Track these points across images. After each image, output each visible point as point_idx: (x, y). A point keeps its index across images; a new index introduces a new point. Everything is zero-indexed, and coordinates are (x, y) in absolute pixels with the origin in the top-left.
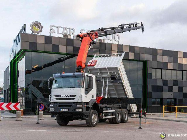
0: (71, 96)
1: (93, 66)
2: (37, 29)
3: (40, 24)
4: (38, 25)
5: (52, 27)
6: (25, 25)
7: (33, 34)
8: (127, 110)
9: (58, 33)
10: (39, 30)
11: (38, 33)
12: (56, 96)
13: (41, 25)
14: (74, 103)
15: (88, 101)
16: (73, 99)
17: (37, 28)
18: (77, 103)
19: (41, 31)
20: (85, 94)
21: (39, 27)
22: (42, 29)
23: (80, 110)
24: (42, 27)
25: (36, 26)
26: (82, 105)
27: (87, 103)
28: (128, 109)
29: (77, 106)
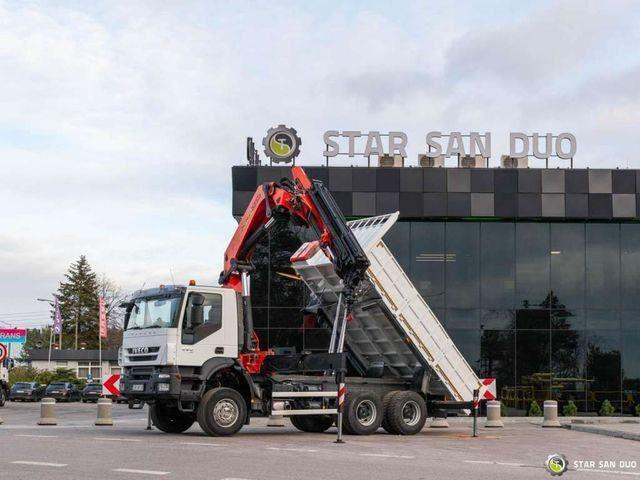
0: (150, 350)
1: (303, 259)
2: (283, 149)
3: (293, 131)
4: (286, 136)
5: (330, 138)
6: (249, 139)
7: (274, 164)
8: (421, 393)
9: (352, 154)
10: (290, 152)
11: (288, 160)
12: (130, 351)
13: (296, 137)
14: (157, 367)
15: (200, 363)
16: (155, 357)
17: (282, 146)
18: (160, 368)
19: (297, 153)
20: (183, 343)
21: (289, 142)
22: (300, 148)
23: (164, 388)
24: (299, 142)
25: (282, 140)
26: (169, 373)
27: (197, 369)
28: (424, 389)
29: (160, 376)
